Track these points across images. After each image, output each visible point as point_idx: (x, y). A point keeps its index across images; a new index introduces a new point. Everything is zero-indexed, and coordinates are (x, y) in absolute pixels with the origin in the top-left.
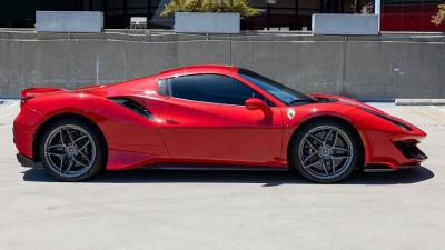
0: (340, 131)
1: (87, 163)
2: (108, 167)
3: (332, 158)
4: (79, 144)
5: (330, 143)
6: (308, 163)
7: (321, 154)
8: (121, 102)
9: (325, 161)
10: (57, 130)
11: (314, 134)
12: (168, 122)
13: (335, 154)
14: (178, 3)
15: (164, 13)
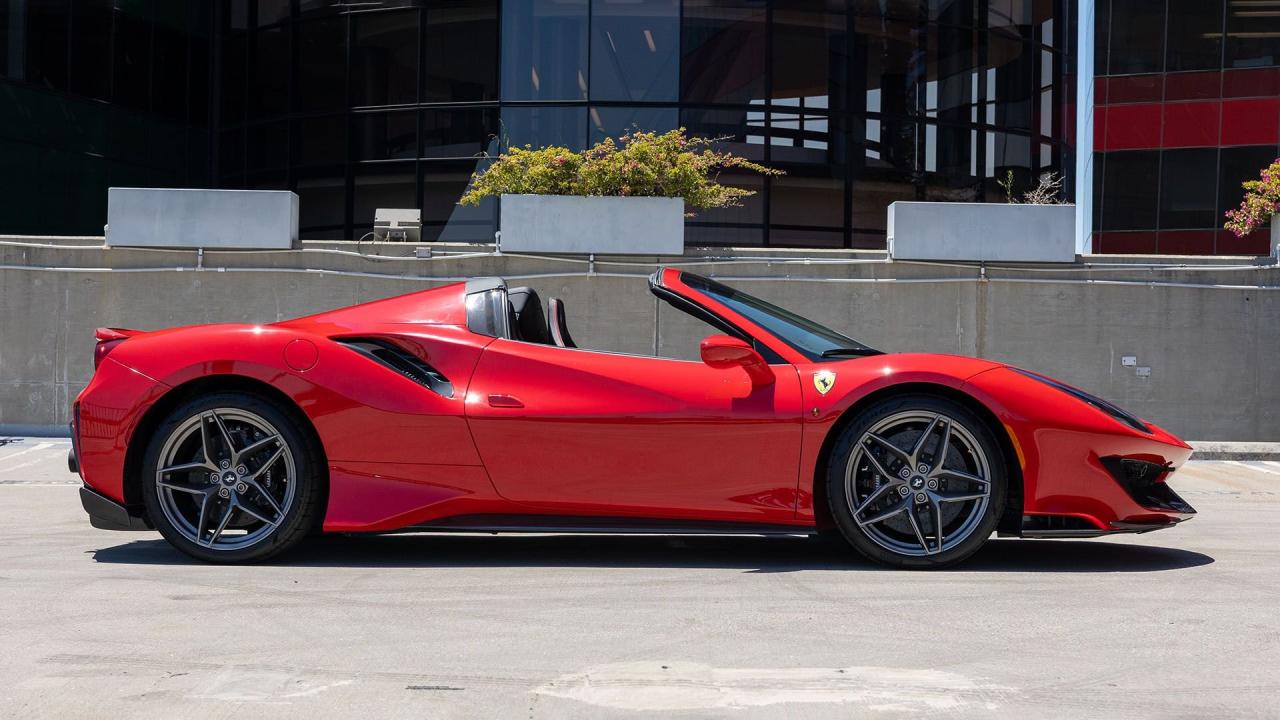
0: (956, 428)
1: (270, 514)
2: (329, 525)
3: (937, 499)
4: (251, 463)
5: (929, 459)
6: (868, 513)
7: (904, 490)
8: (366, 349)
9: (915, 508)
10: (192, 423)
11: (887, 434)
12: (492, 400)
13: (943, 490)
14: (510, 170)
15: (470, 197)
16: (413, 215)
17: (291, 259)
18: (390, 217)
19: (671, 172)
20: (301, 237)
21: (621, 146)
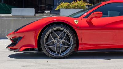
14: (61, 6)
15: (56, 9)
16: (49, 12)
17: (34, 17)
18: (46, 12)
19: (82, 5)
20: (36, 14)
21: (75, 3)
